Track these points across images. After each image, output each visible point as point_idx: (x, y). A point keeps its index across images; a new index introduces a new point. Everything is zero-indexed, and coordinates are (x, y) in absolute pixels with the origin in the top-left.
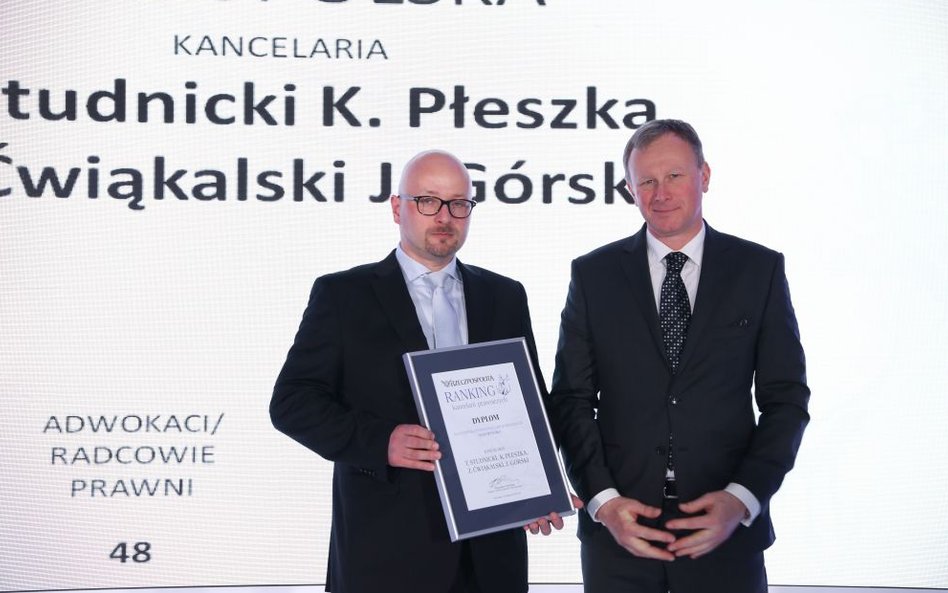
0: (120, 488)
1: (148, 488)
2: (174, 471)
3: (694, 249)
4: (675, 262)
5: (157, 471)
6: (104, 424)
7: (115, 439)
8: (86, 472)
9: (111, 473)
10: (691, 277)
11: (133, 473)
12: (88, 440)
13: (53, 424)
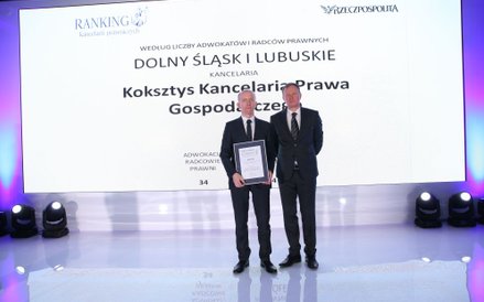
0: (200, 168)
1: (206, 169)
2: (211, 165)
3: (298, 111)
4: (294, 115)
5: (208, 165)
6: (196, 155)
7: (198, 158)
8: (194, 165)
9: (198, 165)
10: (298, 118)
11: (203, 165)
12: (193, 158)
13: (185, 155)
